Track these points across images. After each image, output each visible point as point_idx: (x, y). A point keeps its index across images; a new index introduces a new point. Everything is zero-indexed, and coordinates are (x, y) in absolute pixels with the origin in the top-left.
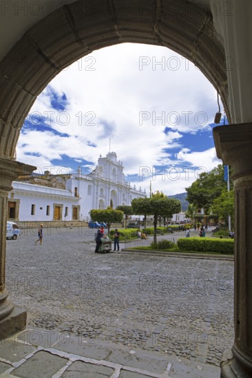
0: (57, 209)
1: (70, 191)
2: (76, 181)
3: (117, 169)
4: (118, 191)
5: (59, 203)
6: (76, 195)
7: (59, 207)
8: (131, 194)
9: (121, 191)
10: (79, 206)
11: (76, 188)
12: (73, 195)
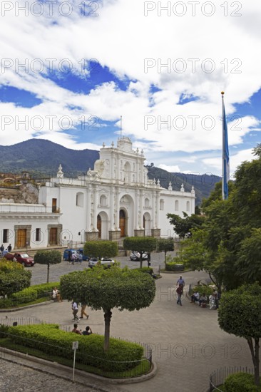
0: (23, 233)
1: (44, 205)
2: (56, 189)
3: (132, 162)
4: (136, 195)
5: (24, 223)
6: (55, 210)
7: (26, 230)
8: (161, 198)
9: (141, 196)
10: (61, 226)
11: (54, 200)
12: (50, 210)
